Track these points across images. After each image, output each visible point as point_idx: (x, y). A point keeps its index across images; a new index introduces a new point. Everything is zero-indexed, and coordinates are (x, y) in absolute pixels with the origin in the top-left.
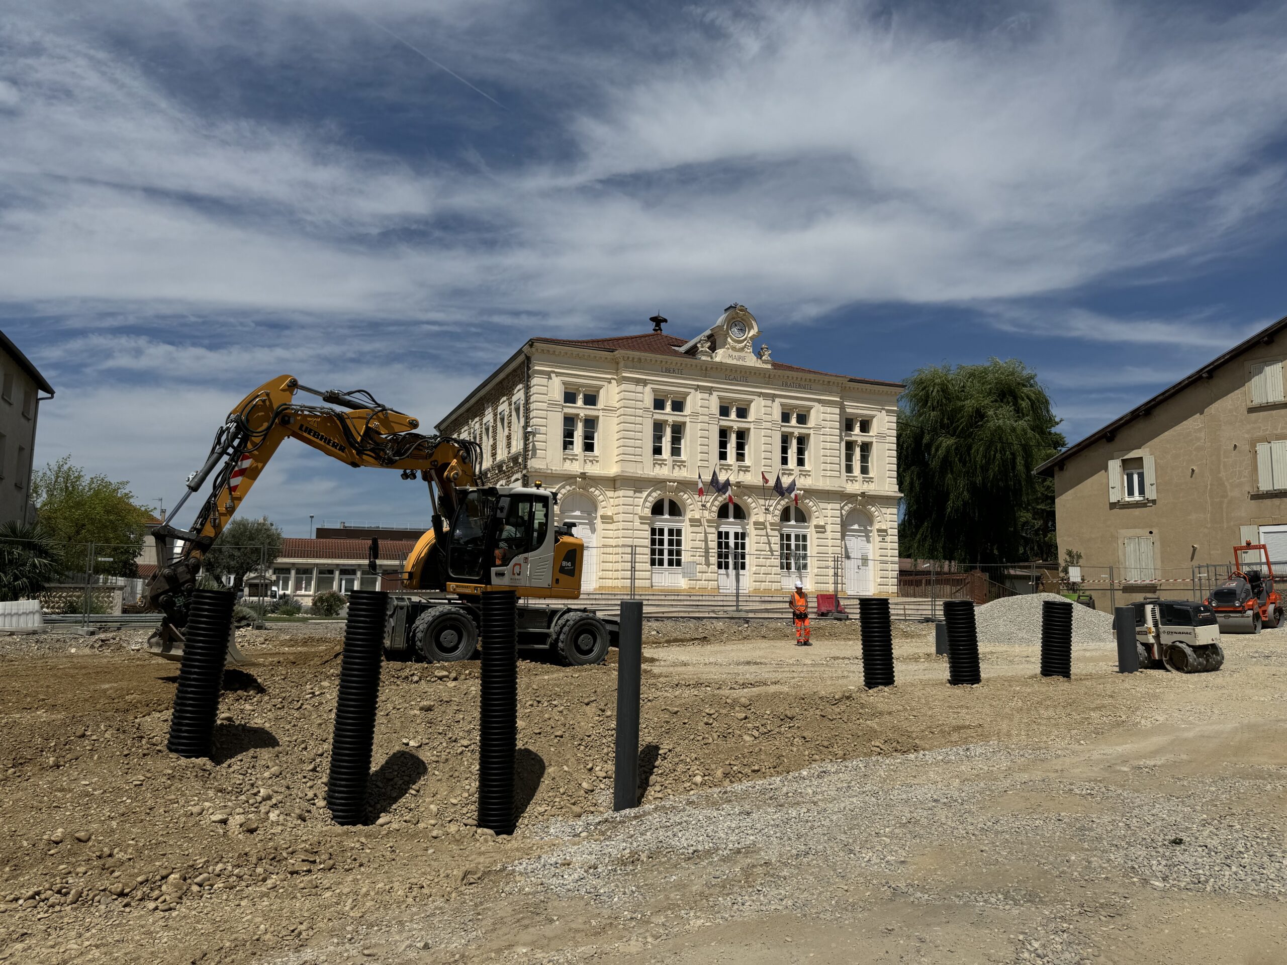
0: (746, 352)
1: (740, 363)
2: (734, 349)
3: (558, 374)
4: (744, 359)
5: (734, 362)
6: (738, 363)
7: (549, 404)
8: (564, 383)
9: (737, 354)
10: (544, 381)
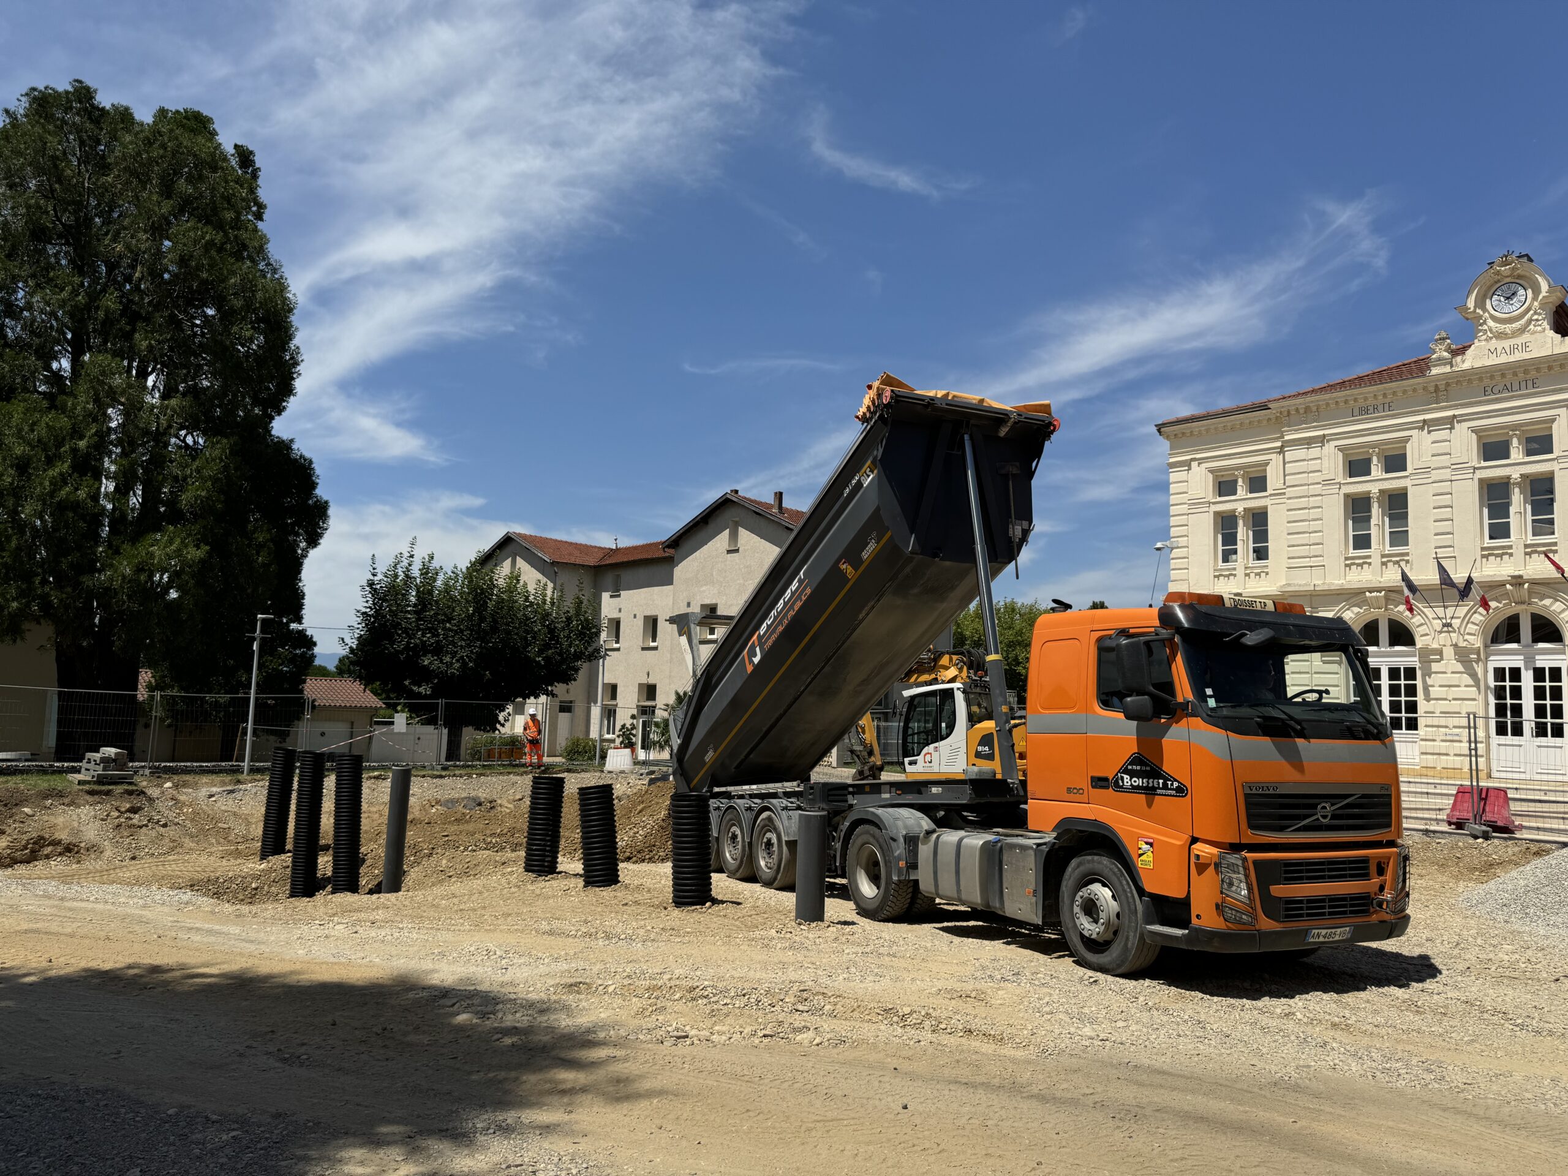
0: (1535, 332)
1: (1518, 356)
2: (1501, 336)
3: (1201, 461)
4: (1525, 346)
5: (1504, 359)
6: (1512, 359)
7: (1190, 505)
8: (1212, 471)
9: (1506, 344)
10: (1183, 475)
